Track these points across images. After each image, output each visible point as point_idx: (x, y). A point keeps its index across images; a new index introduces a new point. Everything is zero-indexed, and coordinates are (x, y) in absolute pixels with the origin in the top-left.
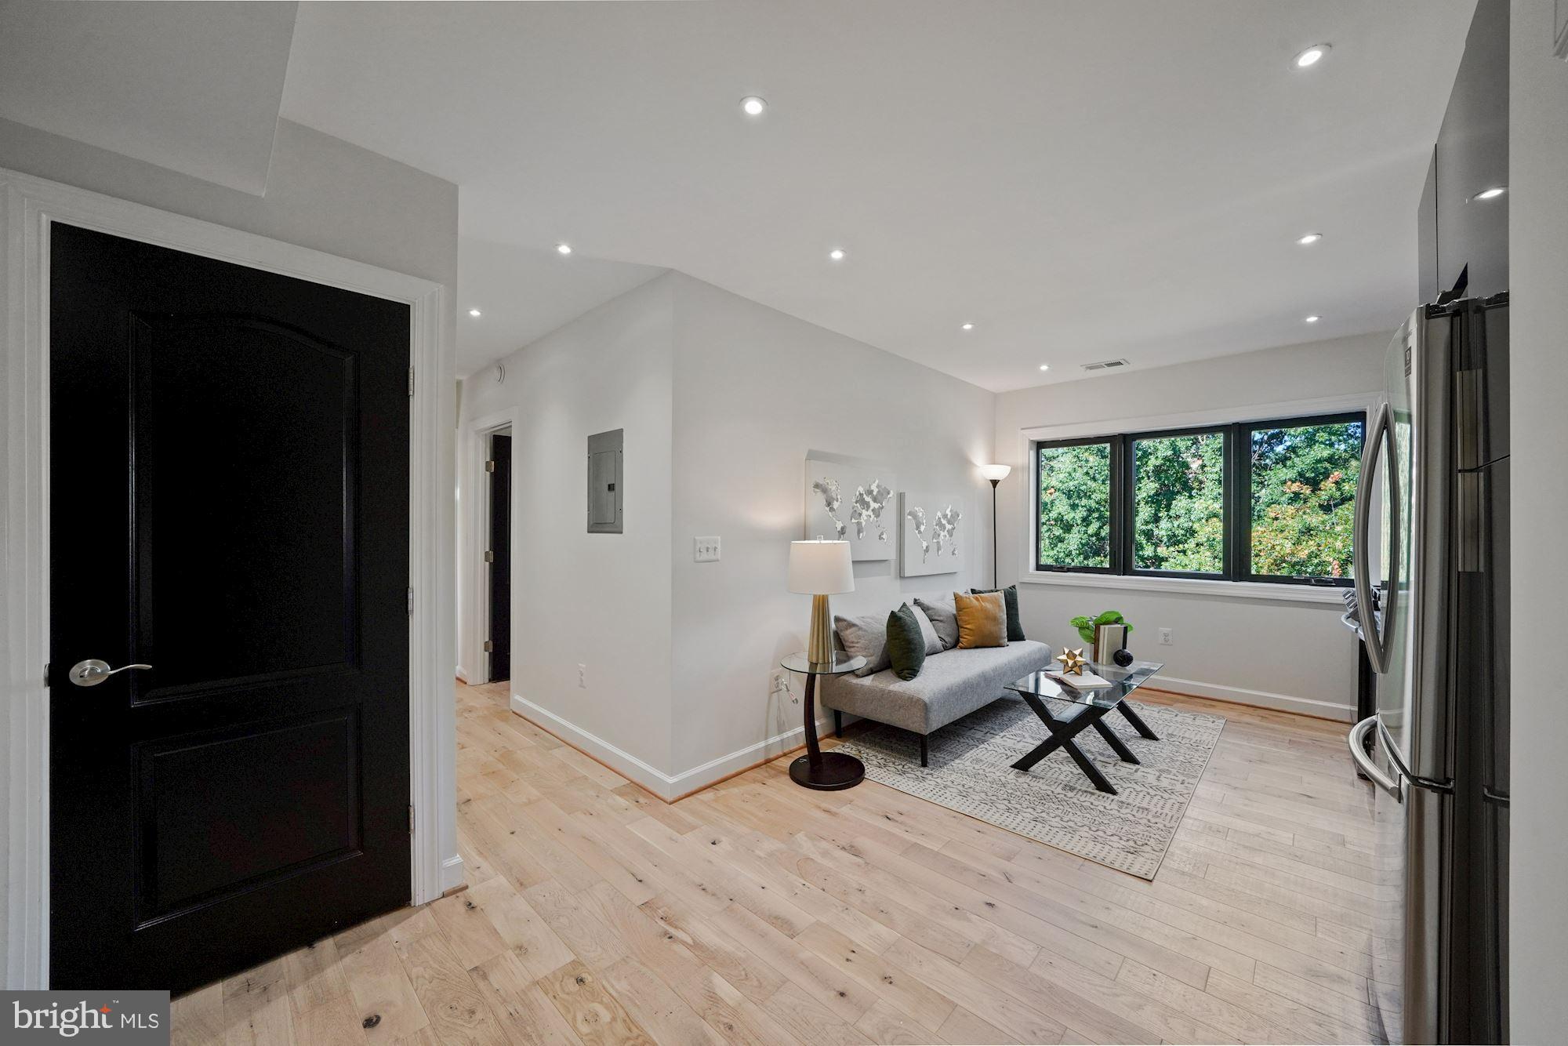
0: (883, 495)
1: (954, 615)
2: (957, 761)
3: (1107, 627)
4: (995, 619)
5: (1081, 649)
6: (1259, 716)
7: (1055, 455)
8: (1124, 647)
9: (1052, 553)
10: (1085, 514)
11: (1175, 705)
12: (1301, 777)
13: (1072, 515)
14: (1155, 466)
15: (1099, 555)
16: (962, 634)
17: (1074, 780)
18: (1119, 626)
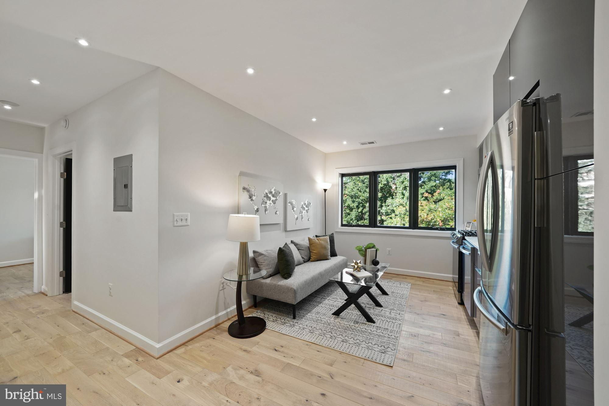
0: (277, 194)
1: (308, 247)
2: (309, 314)
3: (370, 250)
4: (325, 248)
5: (360, 261)
6: (422, 281)
7: (347, 182)
8: (376, 258)
9: (346, 219)
10: (357, 204)
11: (393, 279)
12: (440, 306)
13: (353, 205)
15: (362, 220)
16: (311, 255)
17: (358, 318)
18: (374, 249)
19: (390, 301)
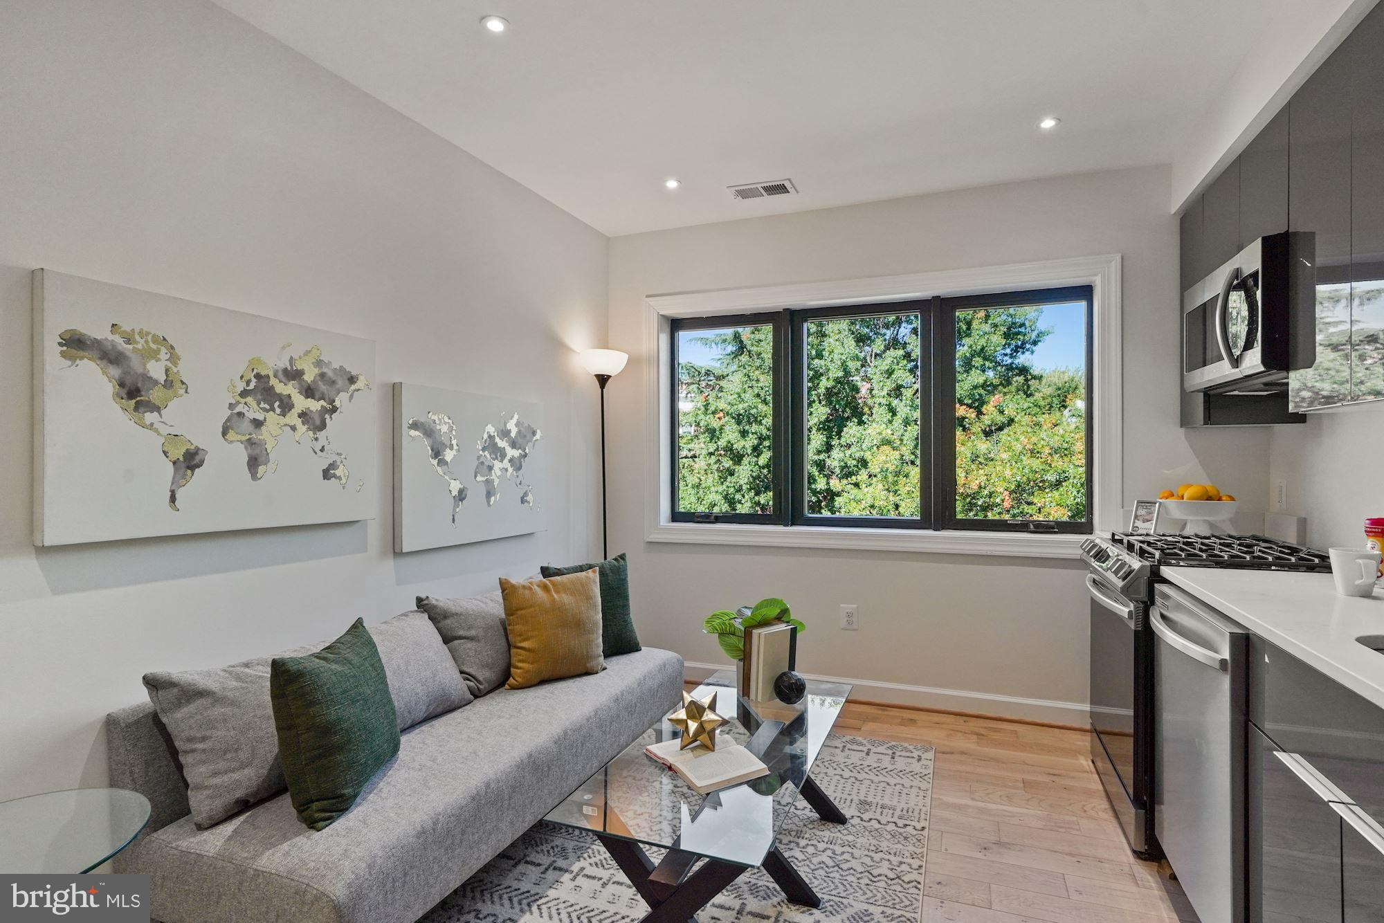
0: (334, 383)
1: (500, 623)
3: (764, 631)
4: (578, 625)
8: (792, 666)
16: (514, 660)
18: (783, 628)
19: (853, 861)
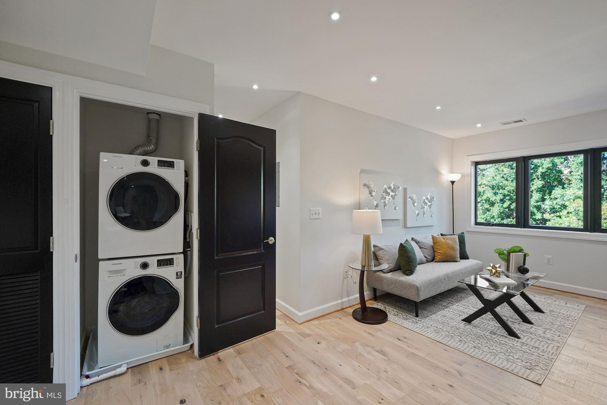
0: (396, 189)
1: (432, 246)
2: (434, 315)
3: (514, 254)
4: (453, 249)
5: (499, 265)
7: (485, 168)
8: (524, 264)
9: (483, 217)
10: (502, 197)
13: (495, 198)
14: (543, 173)
15: (510, 218)
16: (436, 255)
17: (496, 330)
18: (521, 253)
19: (546, 320)
